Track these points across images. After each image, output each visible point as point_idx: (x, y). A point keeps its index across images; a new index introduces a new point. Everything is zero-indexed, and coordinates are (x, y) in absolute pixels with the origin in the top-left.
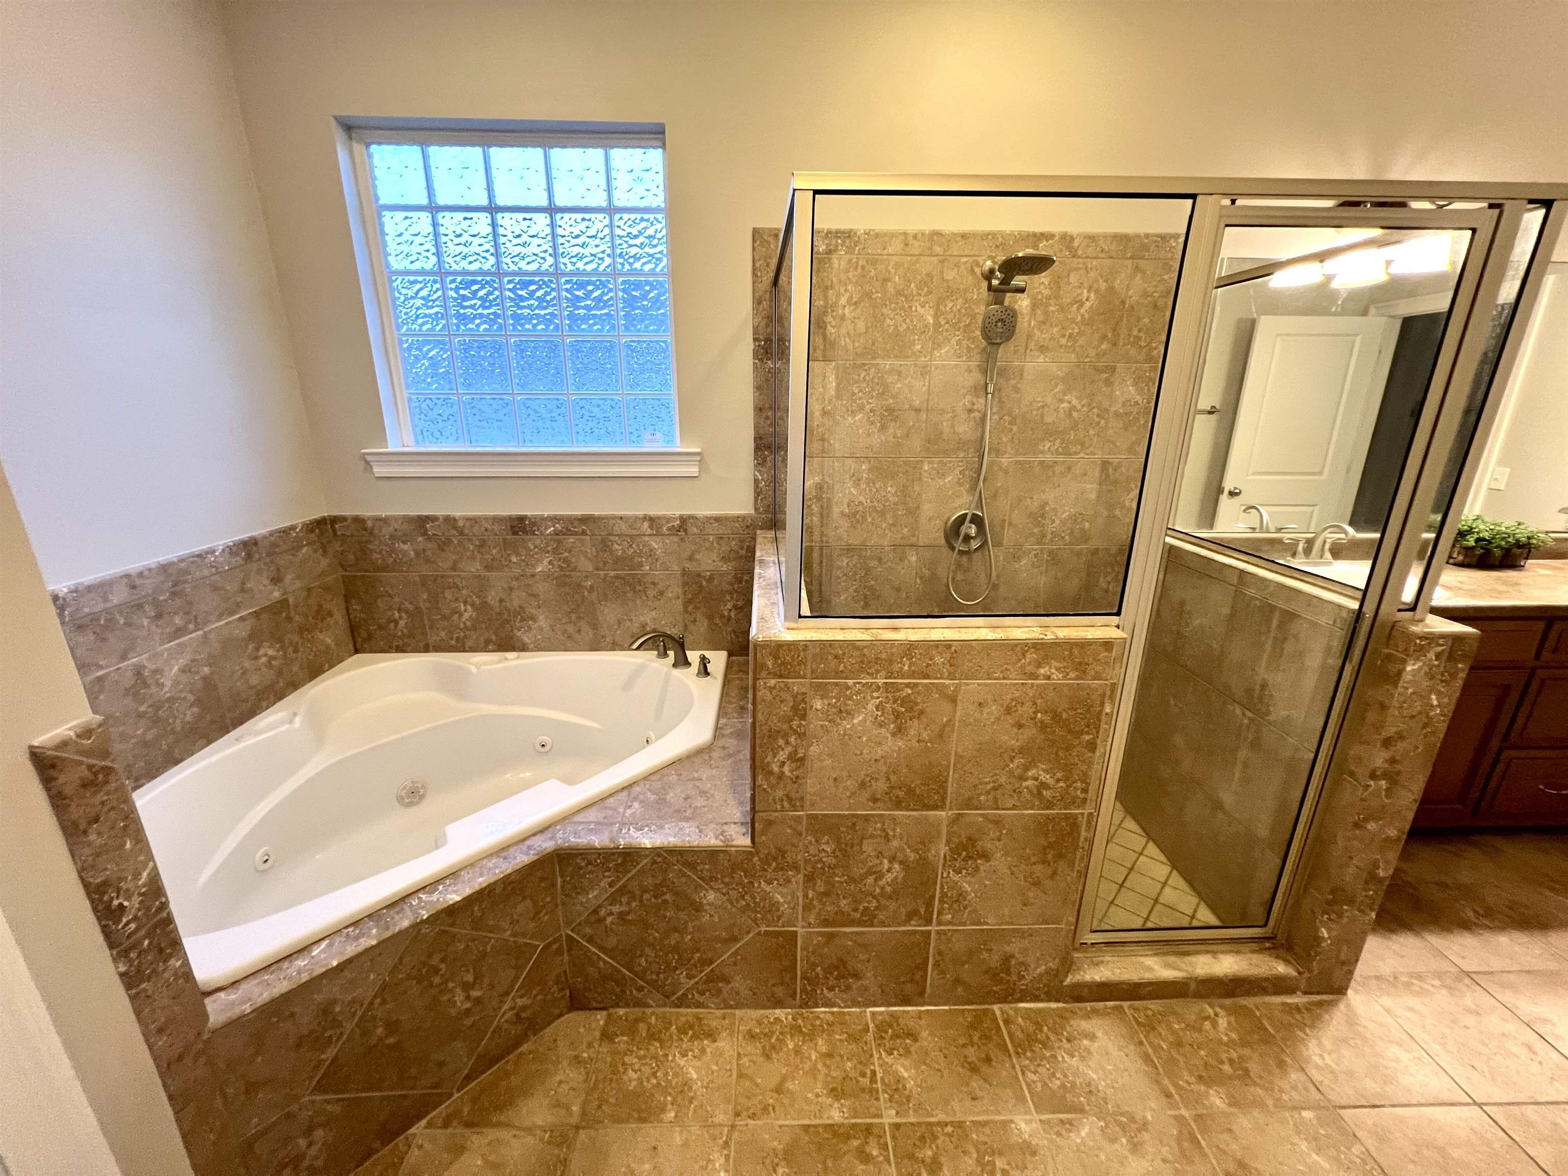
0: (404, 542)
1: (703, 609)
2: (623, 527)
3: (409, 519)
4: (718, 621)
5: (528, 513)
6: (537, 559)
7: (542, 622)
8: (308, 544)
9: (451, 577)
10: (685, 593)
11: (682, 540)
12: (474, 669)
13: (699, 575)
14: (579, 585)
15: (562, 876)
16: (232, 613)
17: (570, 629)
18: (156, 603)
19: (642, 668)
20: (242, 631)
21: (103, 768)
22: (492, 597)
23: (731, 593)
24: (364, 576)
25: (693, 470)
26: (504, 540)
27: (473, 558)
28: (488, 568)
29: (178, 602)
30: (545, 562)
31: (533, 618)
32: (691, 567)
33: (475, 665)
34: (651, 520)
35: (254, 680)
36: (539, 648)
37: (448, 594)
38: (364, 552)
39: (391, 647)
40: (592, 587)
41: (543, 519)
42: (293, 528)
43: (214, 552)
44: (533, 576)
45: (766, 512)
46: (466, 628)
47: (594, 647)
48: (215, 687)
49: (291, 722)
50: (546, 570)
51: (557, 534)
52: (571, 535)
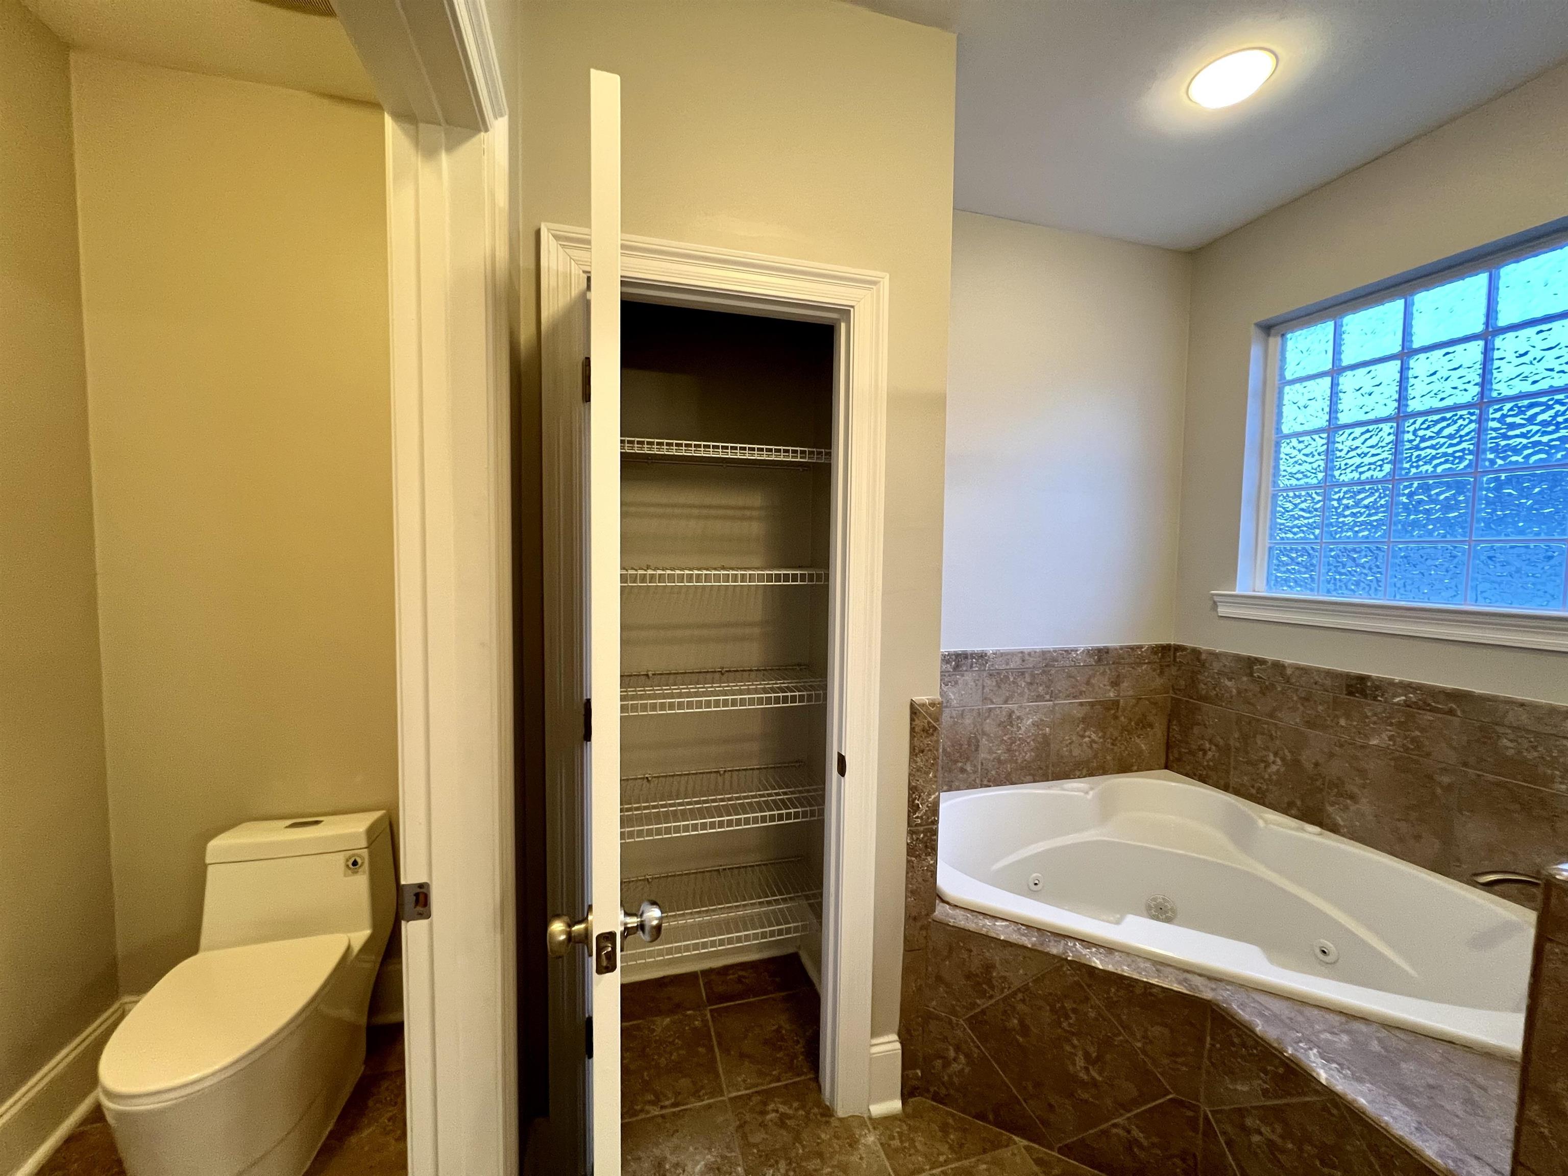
0: (1230, 679)
2: (1522, 718)
3: (1238, 658)
5: (1373, 675)
6: (1374, 730)
7: (1365, 806)
8: (1149, 663)
9: (1267, 723)
12: (1261, 823)
14: (1431, 778)
15: (1212, 1039)
16: (1075, 697)
17: (1403, 827)
18: (1033, 676)
20: (1078, 713)
21: (934, 726)
22: (1307, 757)
24: (1187, 701)
26: (1335, 700)
27: (1294, 709)
28: (1310, 724)
29: (1044, 678)
30: (1385, 736)
31: (1353, 798)
33: (1266, 821)
35: (1076, 752)
37: (1259, 740)
38: (1193, 682)
39: (1195, 775)
40: (1450, 785)
41: (1391, 683)
42: (1140, 647)
43: (1077, 651)
44: (1364, 747)
46: (1271, 781)
48: (1048, 745)
49: (1087, 793)
50: (1383, 745)
51: (1408, 706)
52: (1430, 711)
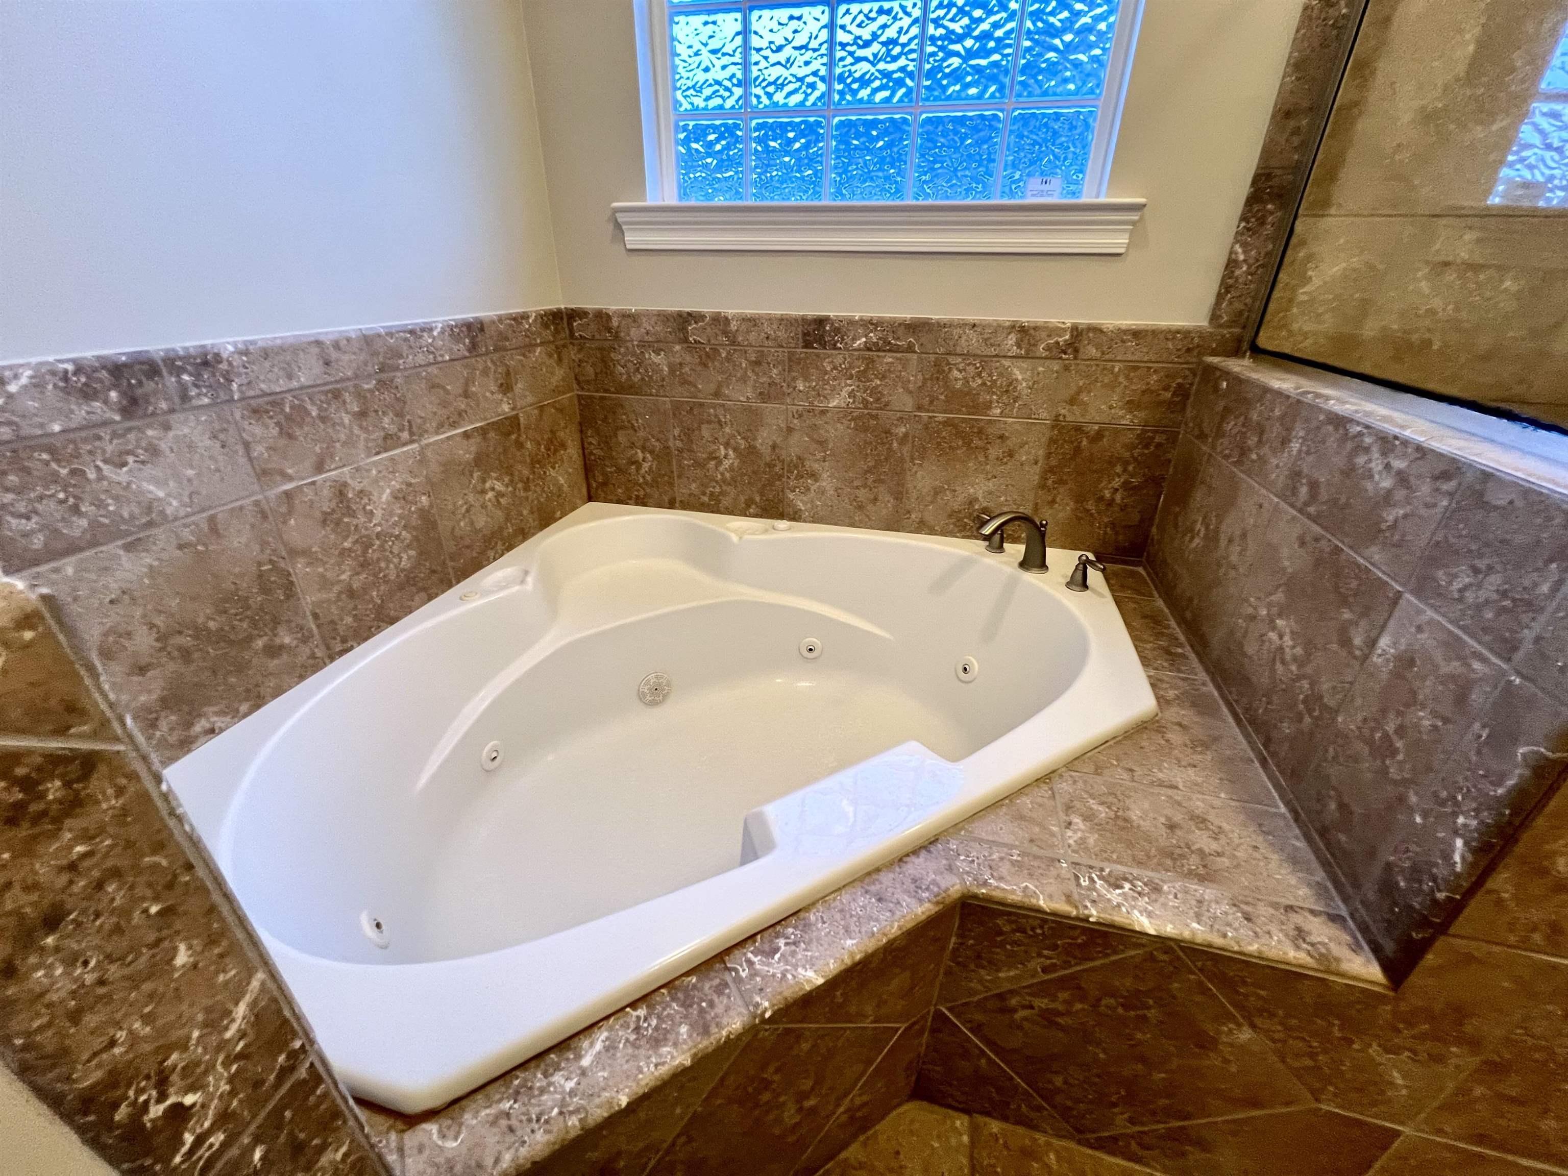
0: (657, 352)
1: (1071, 485)
2: (971, 342)
3: (664, 317)
4: (1091, 506)
5: (831, 314)
6: (833, 389)
7: (827, 482)
8: (542, 344)
9: (714, 406)
10: (1048, 456)
11: (1066, 368)
12: (735, 538)
13: (1079, 429)
14: (888, 432)
15: (961, 936)
16: (454, 425)
17: (863, 494)
18: (360, 395)
19: (964, 564)
20: (466, 452)
22: (764, 439)
23: (1126, 463)
24: (602, 398)
25: (1117, 241)
26: (791, 354)
27: (744, 379)
28: (764, 397)
29: (387, 397)
30: (844, 393)
31: (814, 476)
32: (1072, 415)
33: (735, 531)
34: (1023, 331)
35: (481, 521)
36: (817, 519)
37: (706, 432)
38: (605, 365)
39: (630, 499)
40: (906, 435)
41: (851, 322)
42: (525, 316)
43: (431, 330)
44: (823, 412)
45: (1232, 323)
46: (724, 480)
47: (893, 525)
48: (434, 526)
49: (523, 582)
50: (843, 405)
51: (869, 349)
52: (890, 351)
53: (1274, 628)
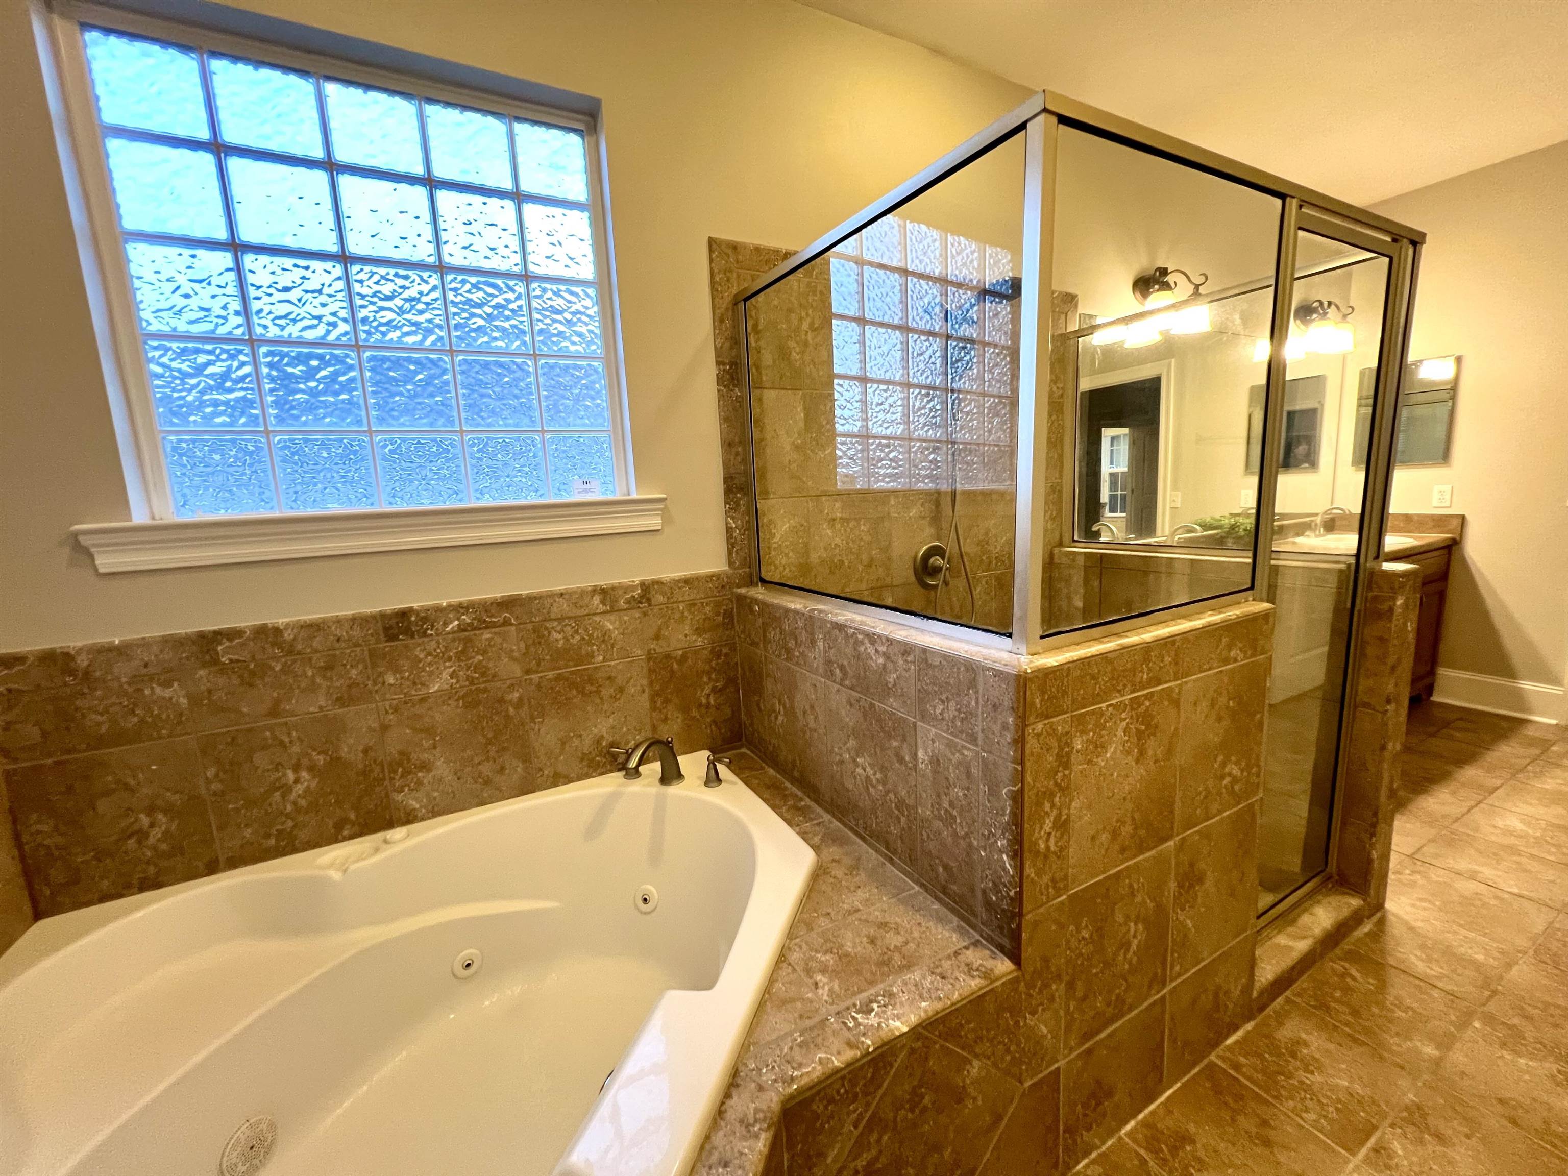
1: (676, 700)
2: (563, 607)
4: (695, 713)
5: (415, 605)
6: (431, 673)
7: (442, 768)
9: (271, 728)
10: (651, 683)
11: (645, 614)
13: (668, 657)
14: (501, 701)
17: (486, 769)
19: (611, 800)
22: (350, 748)
23: (709, 673)
25: (655, 522)
26: (372, 653)
27: (312, 689)
28: (343, 701)
30: (445, 675)
31: (425, 767)
32: (659, 648)
34: (604, 592)
36: (436, 811)
37: (261, 760)
38: (64, 718)
40: (520, 699)
41: (439, 609)
44: (423, 700)
45: (742, 565)
46: (298, 809)
47: (526, 788)
50: (446, 687)
51: (465, 630)
52: (486, 628)
53: (857, 765)
